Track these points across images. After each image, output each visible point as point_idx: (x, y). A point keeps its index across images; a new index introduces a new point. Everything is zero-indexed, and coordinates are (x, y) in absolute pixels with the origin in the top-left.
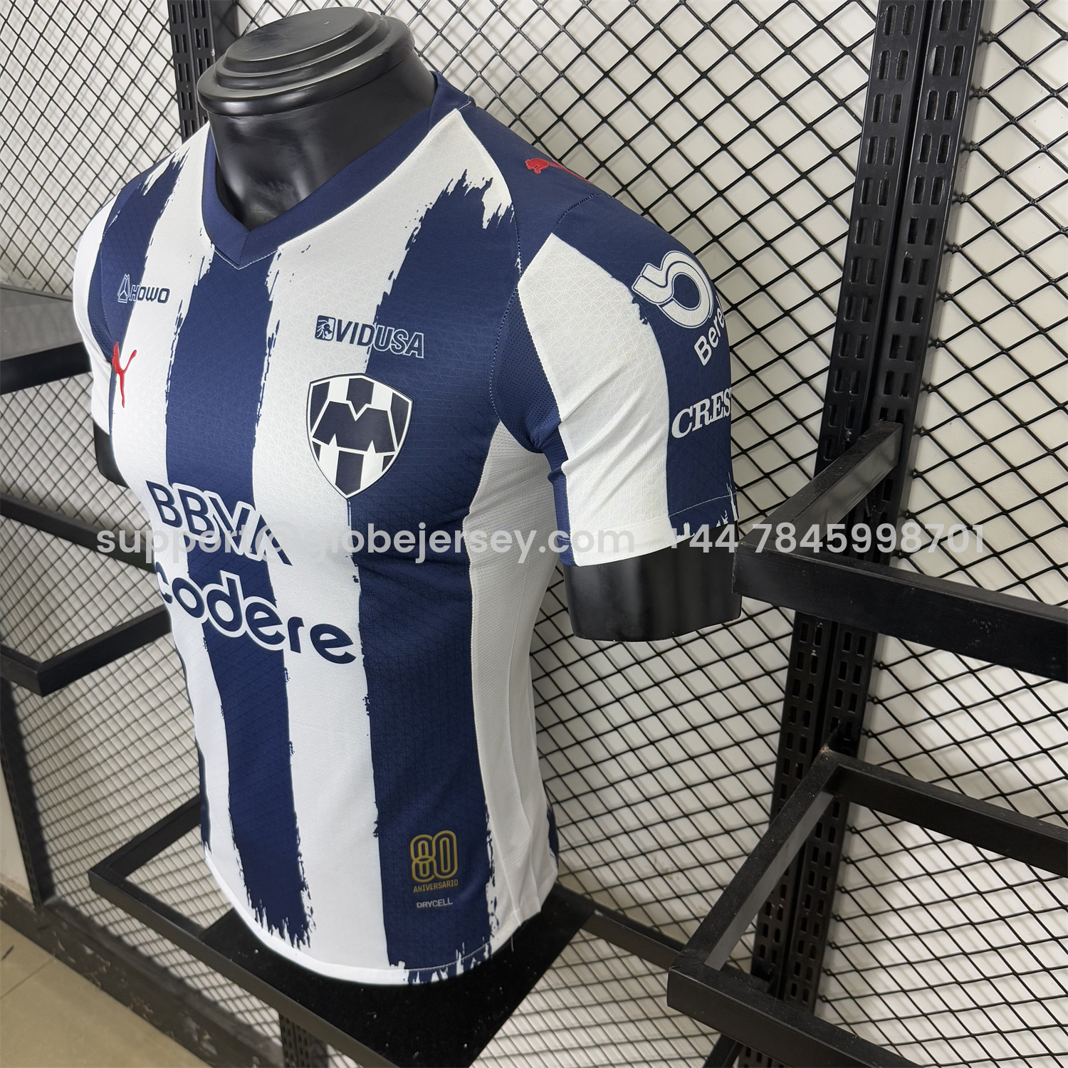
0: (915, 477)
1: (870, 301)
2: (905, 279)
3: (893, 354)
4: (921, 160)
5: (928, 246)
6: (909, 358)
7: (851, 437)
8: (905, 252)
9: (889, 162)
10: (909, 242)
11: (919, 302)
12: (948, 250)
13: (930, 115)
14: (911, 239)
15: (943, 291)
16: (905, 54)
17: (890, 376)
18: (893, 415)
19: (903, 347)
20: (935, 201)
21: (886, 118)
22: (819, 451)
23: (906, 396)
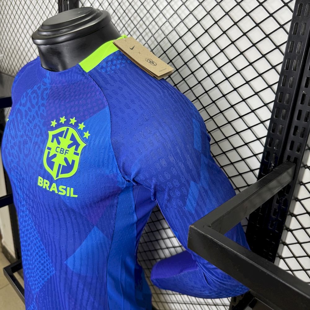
0: (301, 185)
1: (286, 111)
3: (294, 134)
6: (302, 136)
7: (273, 166)
8: (303, 91)
9: (298, 52)
11: (308, 114)
14: (306, 86)
17: (293, 143)
18: (292, 160)
19: (299, 131)
21: (299, 33)
22: (260, 169)
23: (299, 152)
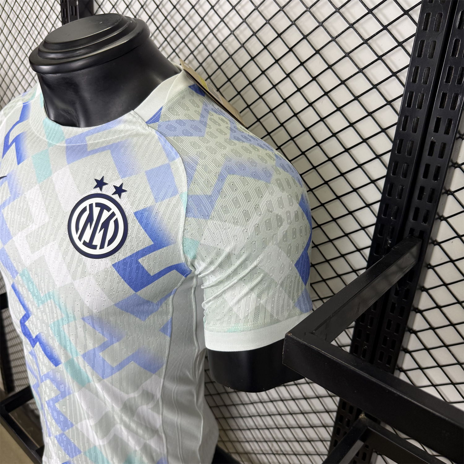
0: (429, 268)
1: (408, 165)
2: (431, 153)
3: (420, 198)
4: (446, 82)
5: (446, 136)
6: (430, 200)
7: (390, 244)
8: (431, 137)
9: (425, 82)
10: (434, 132)
11: (438, 169)
12: (459, 137)
13: (454, 54)
14: (436, 130)
15: (455, 162)
16: (441, 15)
17: (417, 210)
18: (417, 234)
19: (426, 194)
20: (453, 108)
21: (425, 55)
22: (371, 247)
23: (425, 223)
